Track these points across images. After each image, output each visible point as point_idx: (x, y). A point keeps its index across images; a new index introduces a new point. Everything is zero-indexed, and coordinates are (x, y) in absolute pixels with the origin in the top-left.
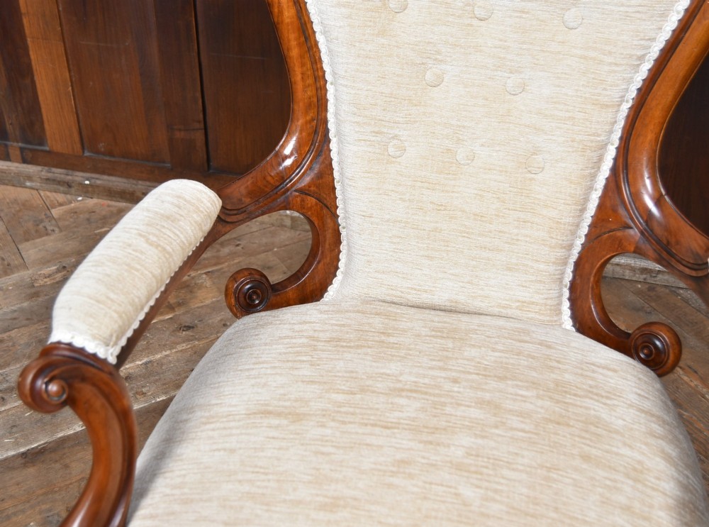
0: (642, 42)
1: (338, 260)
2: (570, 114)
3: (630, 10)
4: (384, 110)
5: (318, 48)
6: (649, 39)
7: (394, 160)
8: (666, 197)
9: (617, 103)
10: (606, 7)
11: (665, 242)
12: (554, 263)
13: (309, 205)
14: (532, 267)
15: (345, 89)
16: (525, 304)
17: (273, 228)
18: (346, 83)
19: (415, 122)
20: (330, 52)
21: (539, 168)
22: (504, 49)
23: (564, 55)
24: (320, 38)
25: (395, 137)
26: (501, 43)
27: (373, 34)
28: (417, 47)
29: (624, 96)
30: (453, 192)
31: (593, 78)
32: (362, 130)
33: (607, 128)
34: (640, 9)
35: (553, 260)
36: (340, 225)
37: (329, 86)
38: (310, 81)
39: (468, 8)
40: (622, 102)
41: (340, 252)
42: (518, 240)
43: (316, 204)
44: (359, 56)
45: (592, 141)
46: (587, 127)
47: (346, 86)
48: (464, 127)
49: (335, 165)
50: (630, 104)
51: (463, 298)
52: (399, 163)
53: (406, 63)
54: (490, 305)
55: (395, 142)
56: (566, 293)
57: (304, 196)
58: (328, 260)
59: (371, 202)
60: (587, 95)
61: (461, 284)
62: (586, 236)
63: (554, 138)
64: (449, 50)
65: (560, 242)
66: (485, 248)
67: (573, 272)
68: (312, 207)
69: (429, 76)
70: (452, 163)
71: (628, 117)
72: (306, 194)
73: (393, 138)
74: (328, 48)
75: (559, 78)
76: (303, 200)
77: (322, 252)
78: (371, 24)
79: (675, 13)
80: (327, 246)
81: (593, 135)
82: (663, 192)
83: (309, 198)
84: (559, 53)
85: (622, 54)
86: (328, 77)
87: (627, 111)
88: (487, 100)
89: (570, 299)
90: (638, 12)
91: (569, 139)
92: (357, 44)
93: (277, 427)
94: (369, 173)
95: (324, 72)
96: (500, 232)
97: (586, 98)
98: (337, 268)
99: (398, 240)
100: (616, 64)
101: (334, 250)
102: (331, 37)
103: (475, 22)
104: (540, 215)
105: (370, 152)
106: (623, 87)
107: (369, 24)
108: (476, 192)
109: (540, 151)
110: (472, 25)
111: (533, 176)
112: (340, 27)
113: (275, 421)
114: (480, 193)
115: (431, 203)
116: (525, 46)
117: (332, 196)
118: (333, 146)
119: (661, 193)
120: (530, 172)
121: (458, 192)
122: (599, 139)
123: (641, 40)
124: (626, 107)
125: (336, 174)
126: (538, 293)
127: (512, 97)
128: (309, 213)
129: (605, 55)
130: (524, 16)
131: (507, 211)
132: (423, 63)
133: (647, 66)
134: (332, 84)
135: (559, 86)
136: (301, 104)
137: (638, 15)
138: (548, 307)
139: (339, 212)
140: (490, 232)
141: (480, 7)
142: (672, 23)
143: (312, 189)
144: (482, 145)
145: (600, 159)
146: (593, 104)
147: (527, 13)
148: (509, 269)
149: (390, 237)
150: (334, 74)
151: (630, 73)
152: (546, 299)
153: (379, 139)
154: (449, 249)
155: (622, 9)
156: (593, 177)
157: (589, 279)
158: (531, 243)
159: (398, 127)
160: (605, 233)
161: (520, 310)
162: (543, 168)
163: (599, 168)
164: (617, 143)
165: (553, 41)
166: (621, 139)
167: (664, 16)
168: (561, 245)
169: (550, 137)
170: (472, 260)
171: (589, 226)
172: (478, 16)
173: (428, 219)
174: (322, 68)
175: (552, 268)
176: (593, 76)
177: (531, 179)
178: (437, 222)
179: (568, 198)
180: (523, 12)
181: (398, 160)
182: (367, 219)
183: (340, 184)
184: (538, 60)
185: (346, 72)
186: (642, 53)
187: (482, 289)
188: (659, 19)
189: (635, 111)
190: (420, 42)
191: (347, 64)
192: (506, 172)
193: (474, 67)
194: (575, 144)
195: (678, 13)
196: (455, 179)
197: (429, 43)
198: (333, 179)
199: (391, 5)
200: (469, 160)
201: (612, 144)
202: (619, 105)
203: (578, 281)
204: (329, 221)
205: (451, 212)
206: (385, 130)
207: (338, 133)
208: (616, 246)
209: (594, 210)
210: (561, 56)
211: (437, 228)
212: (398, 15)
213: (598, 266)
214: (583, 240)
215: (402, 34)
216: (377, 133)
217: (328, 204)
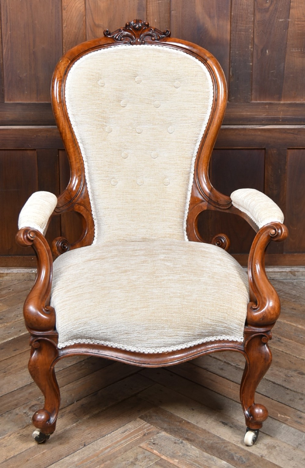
0: (195, 135)
1: (94, 233)
2: (176, 162)
3: (189, 124)
4: (108, 167)
5: (80, 148)
6: (198, 134)
7: (114, 186)
8: (214, 188)
9: (191, 157)
10: (181, 124)
11: (216, 202)
12: (179, 217)
13: (82, 209)
14: (171, 219)
15: (92, 162)
16: (171, 235)
17: (26, 281)
18: (93, 159)
19: (120, 171)
20: (85, 149)
21: (168, 183)
22: (149, 142)
23: (170, 142)
24: (80, 145)
25: (113, 178)
26: (147, 140)
27: (101, 141)
28: (118, 144)
29: (193, 155)
30: (138, 195)
31: (181, 149)
32: (101, 176)
33: (189, 166)
34: (193, 124)
35: (179, 216)
36: (93, 218)
37: (85, 163)
38: (78, 161)
39: (134, 129)
40: (192, 157)
41: (94, 229)
42: (165, 209)
43: (84, 209)
44: (97, 149)
45: (185, 171)
46: (182, 166)
47: (93, 160)
48: (138, 171)
49: (90, 193)
50: (195, 158)
51: (148, 236)
52: (116, 187)
53: (114, 150)
54: (158, 237)
55: (113, 180)
56: (185, 233)
57: (79, 206)
58: (90, 233)
59: (107, 202)
60: (180, 155)
61: (146, 230)
62: (189, 209)
63: (172, 171)
64: (129, 144)
65: (180, 209)
66: (153, 214)
67: (186, 224)
68: (83, 210)
69: (123, 154)
70: (136, 185)
71: (195, 162)
72: (80, 205)
73: (112, 178)
74: (84, 148)
75: (170, 150)
76: (79, 207)
77: (88, 230)
78: (100, 137)
79: (204, 125)
80: (90, 227)
81: (185, 168)
82: (213, 187)
83: (81, 206)
84: (168, 141)
85: (189, 139)
86: (84, 159)
87: (195, 160)
88: (145, 161)
89: (187, 235)
90: (192, 125)
91: (177, 171)
92: (96, 144)
93: (97, 262)
94: (105, 192)
95: (82, 157)
96: (158, 207)
97: (180, 156)
98: (94, 236)
99: (120, 215)
100: (188, 143)
101: (92, 228)
102: (86, 143)
103: (137, 134)
104: (171, 199)
105: (104, 184)
106: (192, 151)
107: (99, 137)
108: (147, 194)
109: (167, 177)
110: (136, 135)
111: (166, 186)
112: (89, 139)
113: (96, 261)
114: (148, 194)
115: (131, 199)
116: (156, 141)
117: (90, 206)
118: (89, 186)
119: (212, 188)
120: (165, 185)
121: (140, 195)
122: (187, 170)
123: (195, 134)
124: (194, 159)
125: (90, 197)
126: (175, 230)
127: (154, 159)
128: (82, 213)
129: (184, 140)
130: (154, 130)
131: (159, 199)
132: (120, 150)
133: (198, 144)
134: (86, 162)
135: (170, 153)
136: (75, 170)
137: (192, 126)
138: (180, 236)
139: (93, 213)
140: (154, 207)
141: (137, 129)
142: (204, 128)
143: (82, 203)
144: (146, 177)
145: (189, 177)
146: (183, 158)
147: (155, 129)
148: (163, 221)
149: (116, 215)
150: (87, 157)
151: (193, 146)
152: (179, 232)
153: (107, 179)
154: (140, 216)
155: (186, 124)
156: (188, 184)
157: (193, 225)
158: (170, 210)
159: (114, 174)
160: (195, 206)
161: (170, 238)
162: (169, 183)
163: (189, 181)
164: (193, 172)
165: (165, 138)
166: (194, 170)
167: (201, 126)
168: (181, 210)
169: (170, 171)
170: (149, 219)
171: (189, 205)
172: (138, 132)
173: (130, 205)
174: (82, 156)
175: (179, 220)
176: (181, 148)
177: (166, 187)
178: (134, 206)
179: (180, 192)
180: (154, 129)
181: (116, 186)
182: (107, 209)
183: (92, 201)
184: (161, 145)
185: (92, 155)
186: (196, 139)
187: (154, 231)
188: (199, 127)
189: (198, 160)
190: (118, 142)
191: (92, 152)
192: (156, 185)
193: (139, 150)
194: (179, 172)
195: (205, 125)
196: (138, 190)
197: (121, 142)
198: (89, 199)
199: (106, 130)
200: (142, 183)
201: (192, 173)
202: (192, 158)
203: (189, 227)
204: (89, 216)
205: (139, 202)
206: (109, 175)
207: (91, 180)
208: (200, 209)
209: (190, 198)
210: (169, 143)
211: (134, 209)
212: (109, 134)
213: (195, 218)
214: (188, 211)
215: (111, 140)
216: (106, 176)
217: (88, 209)
